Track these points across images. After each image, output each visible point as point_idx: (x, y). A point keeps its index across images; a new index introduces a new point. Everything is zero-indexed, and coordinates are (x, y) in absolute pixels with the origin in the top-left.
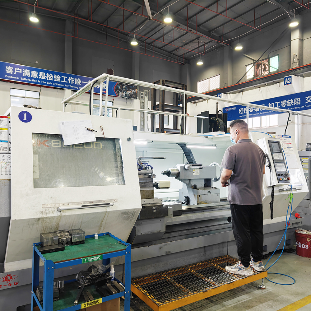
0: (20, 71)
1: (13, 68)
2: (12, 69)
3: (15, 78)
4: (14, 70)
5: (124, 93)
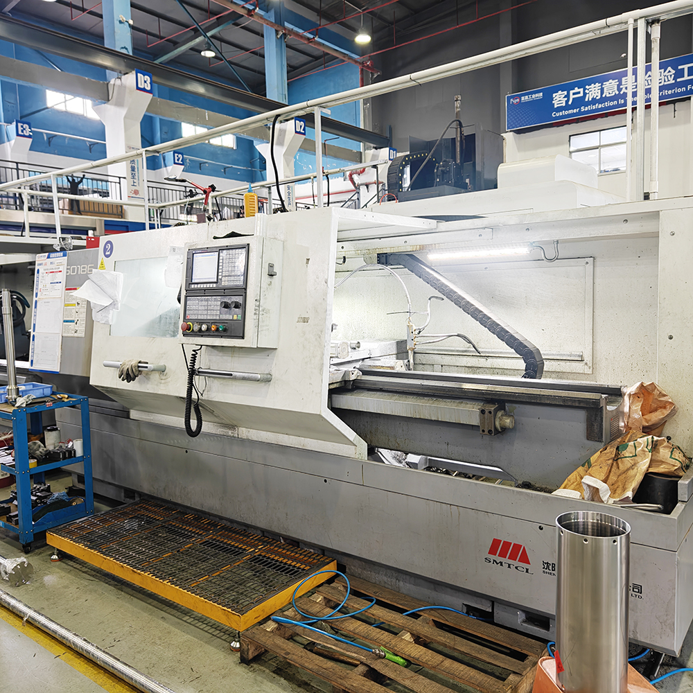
1: (565, 93)
2: (564, 96)
4: (567, 96)
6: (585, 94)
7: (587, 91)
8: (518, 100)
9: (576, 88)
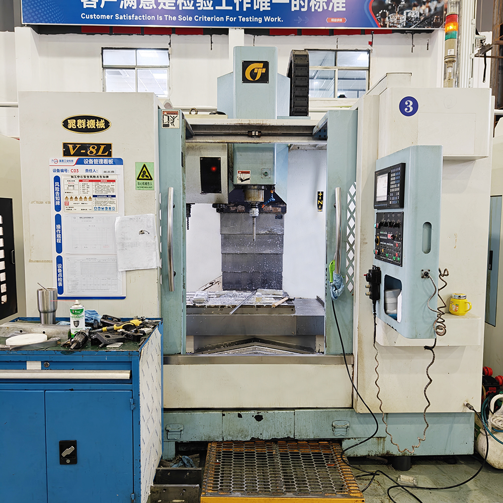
3: (103, 16)
5: (402, 14)
6: (120, 0)
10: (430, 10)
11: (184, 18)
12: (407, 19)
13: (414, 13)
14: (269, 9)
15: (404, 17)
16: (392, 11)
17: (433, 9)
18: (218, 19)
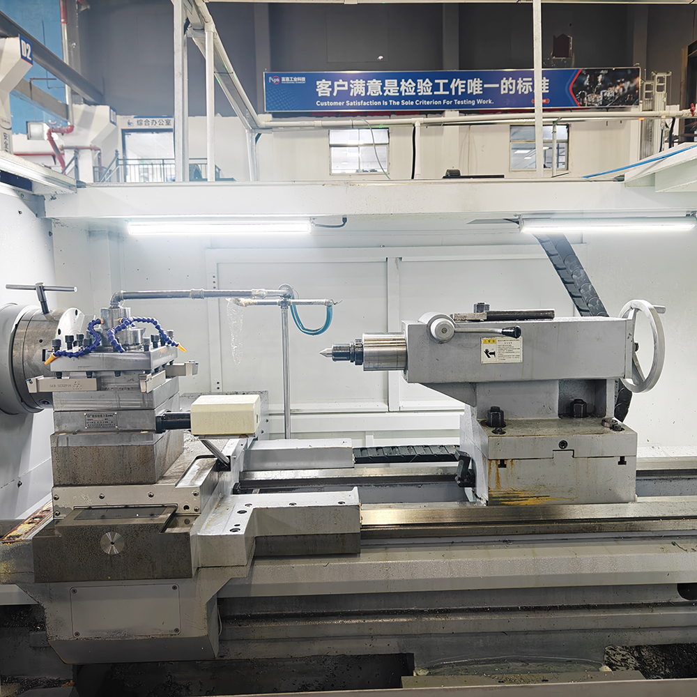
0: (344, 86)
1: (330, 83)
2: (328, 86)
3: (336, 103)
4: (332, 87)
5: (599, 94)
6: (350, 88)
7: (351, 85)
8: (278, 80)
9: (341, 80)
10: (624, 90)
11: (407, 103)
12: (604, 98)
13: (609, 93)
14: (481, 92)
15: (601, 97)
16: (590, 92)
17: (626, 88)
18: (436, 103)
